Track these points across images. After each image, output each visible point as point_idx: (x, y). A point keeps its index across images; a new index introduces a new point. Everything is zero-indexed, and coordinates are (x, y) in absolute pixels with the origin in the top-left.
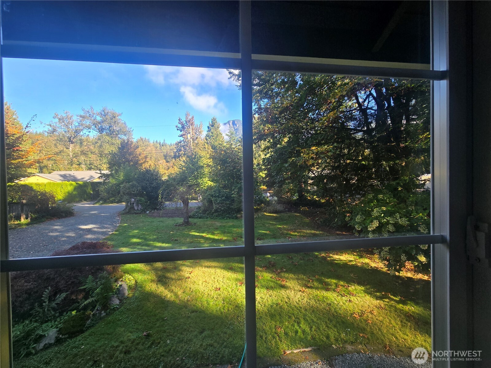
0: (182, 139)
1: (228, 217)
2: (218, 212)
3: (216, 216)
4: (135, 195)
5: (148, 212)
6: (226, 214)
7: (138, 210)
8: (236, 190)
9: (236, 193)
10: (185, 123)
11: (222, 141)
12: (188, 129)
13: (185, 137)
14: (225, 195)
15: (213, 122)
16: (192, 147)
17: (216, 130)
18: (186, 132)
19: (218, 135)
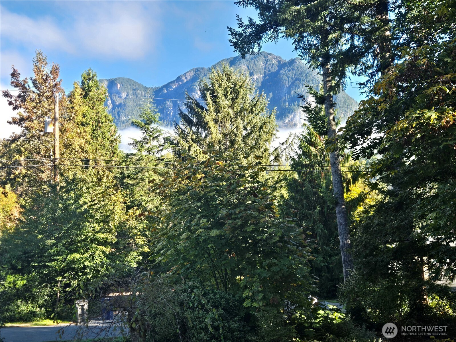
0: (18, 130)
8: (257, 287)
9: (260, 296)
10: (32, 85)
11: (111, 139)
12: (40, 102)
13: (32, 125)
14: (223, 302)
15: (88, 84)
16: (58, 156)
17: (93, 107)
18: (35, 110)
19: (99, 122)
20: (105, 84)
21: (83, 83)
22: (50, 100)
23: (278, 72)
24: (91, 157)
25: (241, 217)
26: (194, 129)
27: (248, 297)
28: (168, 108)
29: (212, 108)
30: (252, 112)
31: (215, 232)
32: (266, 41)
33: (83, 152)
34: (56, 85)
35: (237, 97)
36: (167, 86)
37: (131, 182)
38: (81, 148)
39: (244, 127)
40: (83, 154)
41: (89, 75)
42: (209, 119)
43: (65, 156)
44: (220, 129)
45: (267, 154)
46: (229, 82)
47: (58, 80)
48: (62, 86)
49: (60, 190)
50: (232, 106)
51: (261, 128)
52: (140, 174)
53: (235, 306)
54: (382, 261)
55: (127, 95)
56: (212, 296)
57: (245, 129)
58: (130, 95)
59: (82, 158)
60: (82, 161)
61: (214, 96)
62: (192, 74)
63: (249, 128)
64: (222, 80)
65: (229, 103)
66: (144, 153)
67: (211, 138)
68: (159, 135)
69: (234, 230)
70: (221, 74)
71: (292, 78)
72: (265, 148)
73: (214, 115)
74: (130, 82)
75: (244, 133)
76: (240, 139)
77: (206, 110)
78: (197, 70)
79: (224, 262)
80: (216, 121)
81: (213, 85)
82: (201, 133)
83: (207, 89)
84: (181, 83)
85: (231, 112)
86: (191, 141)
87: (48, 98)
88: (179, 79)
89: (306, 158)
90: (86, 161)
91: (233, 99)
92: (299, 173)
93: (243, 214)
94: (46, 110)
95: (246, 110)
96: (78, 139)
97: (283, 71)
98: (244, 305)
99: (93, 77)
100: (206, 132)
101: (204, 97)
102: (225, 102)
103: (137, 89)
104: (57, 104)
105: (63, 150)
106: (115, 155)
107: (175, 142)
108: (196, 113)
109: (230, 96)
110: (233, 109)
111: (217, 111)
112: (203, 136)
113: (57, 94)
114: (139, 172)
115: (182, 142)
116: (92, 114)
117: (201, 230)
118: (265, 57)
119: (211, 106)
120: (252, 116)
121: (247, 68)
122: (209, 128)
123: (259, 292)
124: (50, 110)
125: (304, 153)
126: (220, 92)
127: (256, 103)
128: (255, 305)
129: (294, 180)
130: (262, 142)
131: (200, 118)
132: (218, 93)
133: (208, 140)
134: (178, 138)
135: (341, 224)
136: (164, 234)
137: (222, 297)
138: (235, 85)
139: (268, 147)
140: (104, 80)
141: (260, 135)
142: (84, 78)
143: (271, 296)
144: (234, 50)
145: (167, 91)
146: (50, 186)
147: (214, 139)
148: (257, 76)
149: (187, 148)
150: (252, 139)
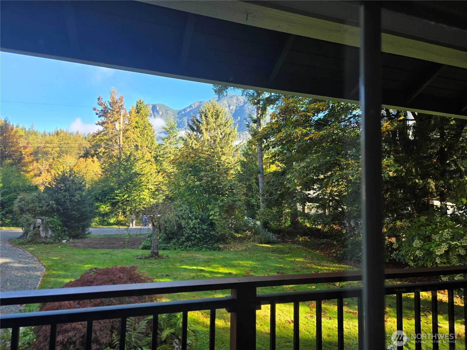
0: (101, 128)
1: (207, 248)
2: (191, 240)
3: (190, 247)
4: (42, 214)
5: (64, 241)
6: (203, 244)
7: (46, 237)
8: (217, 209)
9: (218, 214)
10: (109, 105)
11: (151, 136)
12: (113, 114)
13: (108, 126)
14: (200, 216)
15: (140, 106)
16: (121, 143)
17: (142, 119)
18: (110, 118)
19: (145, 127)
20: (151, 106)
21: (137, 106)
22: (118, 113)
23: (243, 106)
24: (139, 144)
25: (211, 176)
26: (195, 133)
27: (212, 215)
28: (184, 122)
29: (205, 123)
30: (225, 126)
31: (198, 183)
32: (230, 90)
33: (135, 142)
34: (121, 106)
35: (218, 118)
36: (184, 110)
37: (161, 159)
38: (134, 139)
39: (221, 133)
40: (135, 143)
41: (140, 101)
42: (203, 128)
43: (126, 143)
44: (209, 134)
45: (232, 148)
46: (214, 110)
47: (122, 103)
48: (125, 106)
49: (123, 160)
50: (215, 122)
51: (229, 134)
52: (166, 155)
53: (206, 218)
54: (274, 198)
55: (162, 113)
56: (195, 213)
57: (221, 134)
58: (164, 113)
59: (135, 145)
60: (135, 146)
61: (206, 117)
62: (198, 104)
63: (223, 134)
64: (211, 108)
65: (214, 120)
66: (168, 145)
67: (204, 138)
68: (176, 135)
69: (208, 182)
70: (210, 105)
71: (250, 109)
72: (231, 145)
73: (205, 126)
74: (164, 106)
75: (221, 136)
76: (218, 139)
77: (201, 123)
78: (201, 102)
79: (201, 198)
80: (206, 130)
81: (206, 110)
82: (199, 135)
83: (202, 112)
84: (192, 108)
85: (214, 125)
86: (193, 139)
87: (117, 112)
88: (191, 106)
89: (250, 151)
90: (137, 146)
91: (216, 119)
92: (246, 158)
93: (212, 175)
94: (116, 119)
95: (222, 125)
96: (133, 135)
97: (246, 106)
98: (210, 218)
99: (143, 102)
100: (201, 135)
101: (201, 117)
102: (212, 120)
103: (168, 110)
104: (122, 116)
105: (125, 140)
106: (153, 145)
107: (185, 139)
108: (196, 124)
109: (214, 117)
110: (216, 124)
111: (208, 124)
112: (200, 137)
113: (122, 111)
114: (165, 154)
115: (188, 139)
116: (142, 122)
117: (191, 182)
118: (237, 97)
119: (204, 121)
120: (225, 128)
121: (227, 103)
122: (203, 133)
123: (217, 212)
124: (118, 119)
125: (249, 149)
126: (209, 115)
127: (228, 121)
128: (215, 218)
129: (243, 161)
130: (230, 141)
131: (198, 128)
132: (208, 115)
133: (202, 139)
134: (186, 137)
135: (261, 183)
136: (173, 183)
137: (199, 214)
138: (217, 111)
139: (233, 145)
140: (150, 104)
141: (229, 138)
142: (138, 102)
143: (222, 214)
144: (215, 93)
145: (184, 112)
146: (117, 158)
147: (205, 138)
148: (232, 107)
149: (191, 143)
150: (225, 140)
